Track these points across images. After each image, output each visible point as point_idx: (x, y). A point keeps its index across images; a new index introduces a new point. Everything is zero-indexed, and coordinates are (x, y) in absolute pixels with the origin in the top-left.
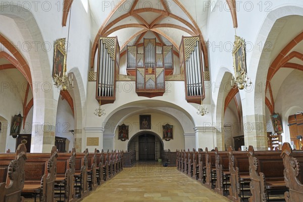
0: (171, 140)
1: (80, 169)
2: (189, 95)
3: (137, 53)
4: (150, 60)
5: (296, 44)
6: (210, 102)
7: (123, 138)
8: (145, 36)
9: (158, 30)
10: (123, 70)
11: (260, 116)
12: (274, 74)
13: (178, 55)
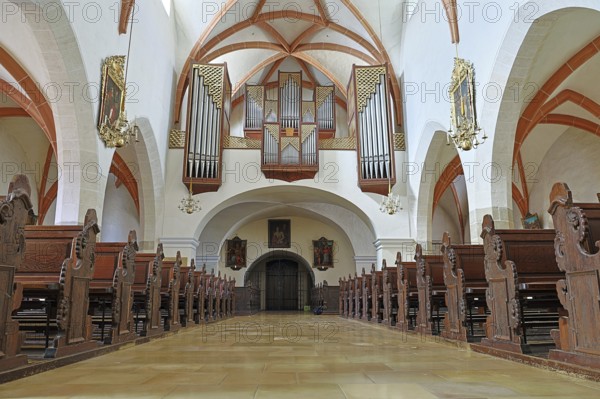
0: (330, 269)
1: (145, 283)
2: (365, 177)
3: (265, 99)
4: (290, 113)
5: (570, 72)
6: (406, 191)
7: (235, 264)
8: (281, 68)
9: (306, 55)
10: (238, 131)
11: (502, 210)
12: (529, 131)
13: (344, 105)
